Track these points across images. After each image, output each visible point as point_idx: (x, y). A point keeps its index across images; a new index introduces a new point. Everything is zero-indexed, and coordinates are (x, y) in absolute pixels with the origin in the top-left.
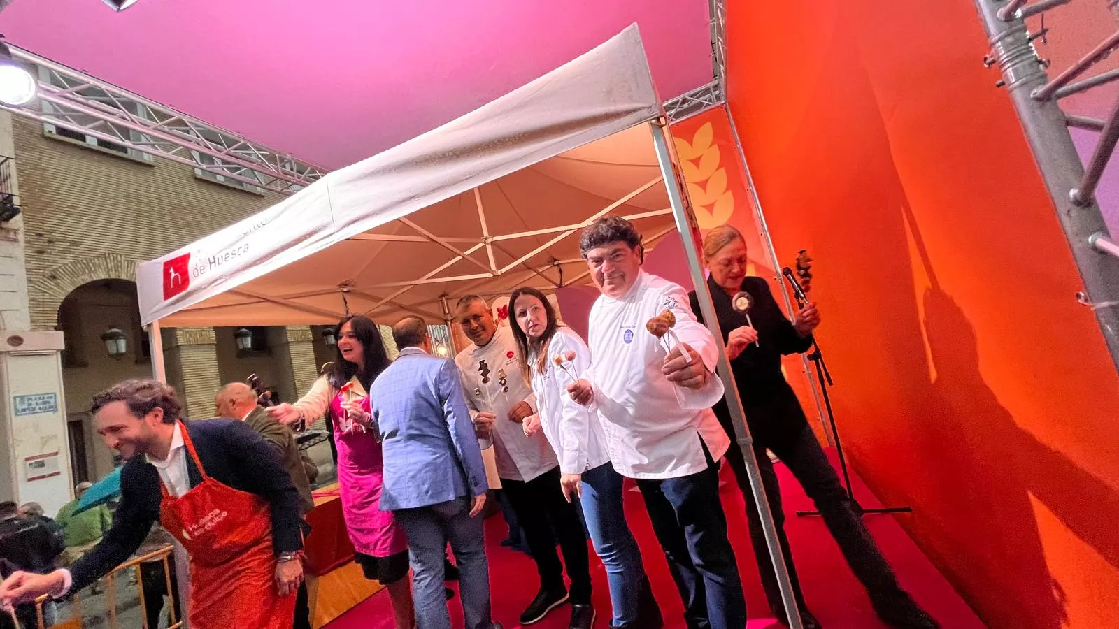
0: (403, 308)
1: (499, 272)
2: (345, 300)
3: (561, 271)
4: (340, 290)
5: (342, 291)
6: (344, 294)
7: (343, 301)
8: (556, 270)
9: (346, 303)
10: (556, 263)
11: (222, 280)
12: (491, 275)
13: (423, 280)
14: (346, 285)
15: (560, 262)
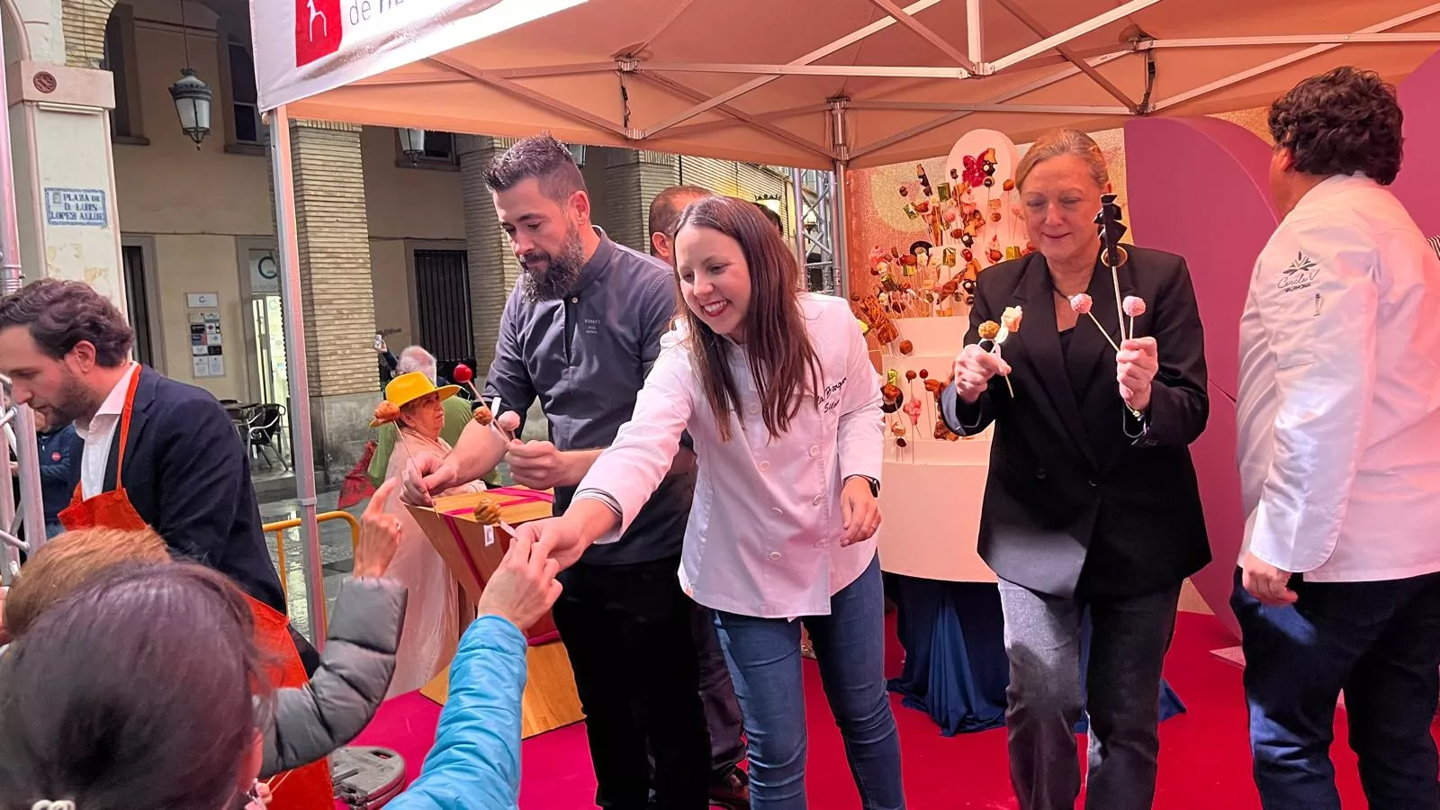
0: (742, 121)
1: (988, 68)
2: (623, 89)
3: (1152, 67)
5: (620, 70)
6: (625, 77)
7: (620, 92)
8: (1141, 62)
9: (626, 99)
10: (1145, 45)
11: (401, 40)
12: (965, 74)
13: (799, 67)
14: (629, 56)
15: (1156, 44)
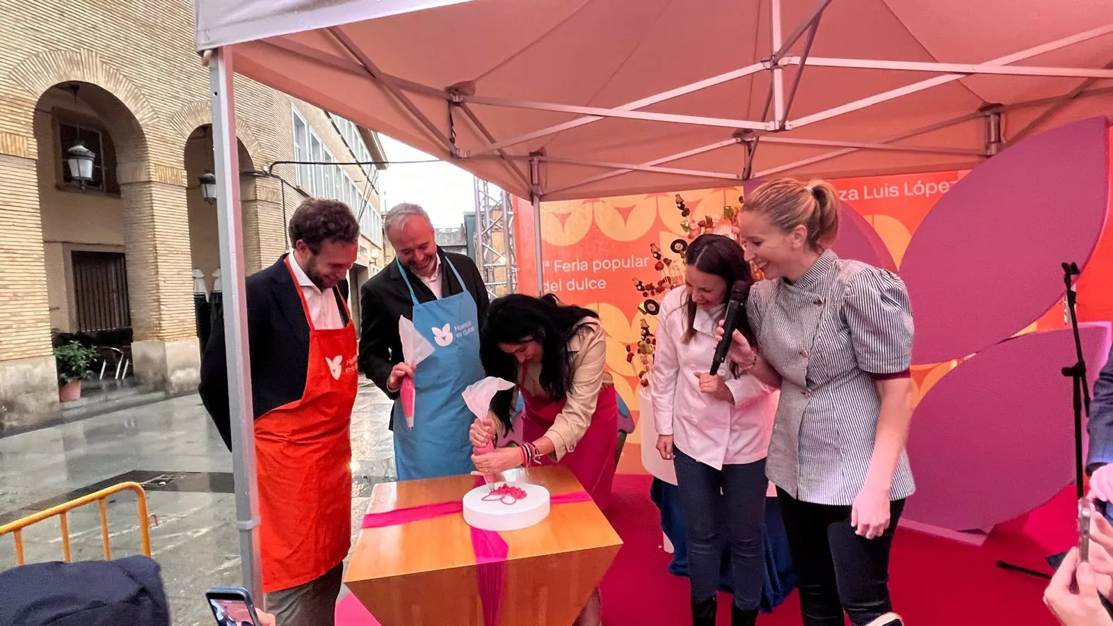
2: (450, 116)
3: (750, 152)
4: (449, 98)
6: (453, 107)
10: (748, 138)
13: (625, 111)
